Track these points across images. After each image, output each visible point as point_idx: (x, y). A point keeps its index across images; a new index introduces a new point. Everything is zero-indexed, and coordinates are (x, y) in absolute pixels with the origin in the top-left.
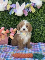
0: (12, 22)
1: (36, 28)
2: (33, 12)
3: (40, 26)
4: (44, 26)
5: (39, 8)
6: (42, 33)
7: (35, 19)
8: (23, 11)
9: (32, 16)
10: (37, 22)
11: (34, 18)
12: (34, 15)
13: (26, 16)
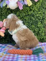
0: (3, 17)
1: (32, 24)
2: (29, 6)
3: (37, 22)
4: (41, 22)
5: (36, 1)
6: (39, 30)
7: (32, 14)
8: (17, 3)
9: (28, 10)
10: (33, 17)
11: (30, 13)
12: (30, 8)
13: (21, 9)
